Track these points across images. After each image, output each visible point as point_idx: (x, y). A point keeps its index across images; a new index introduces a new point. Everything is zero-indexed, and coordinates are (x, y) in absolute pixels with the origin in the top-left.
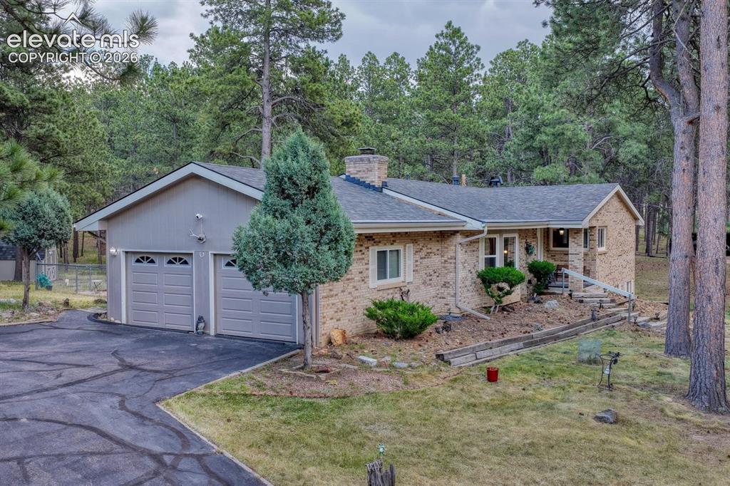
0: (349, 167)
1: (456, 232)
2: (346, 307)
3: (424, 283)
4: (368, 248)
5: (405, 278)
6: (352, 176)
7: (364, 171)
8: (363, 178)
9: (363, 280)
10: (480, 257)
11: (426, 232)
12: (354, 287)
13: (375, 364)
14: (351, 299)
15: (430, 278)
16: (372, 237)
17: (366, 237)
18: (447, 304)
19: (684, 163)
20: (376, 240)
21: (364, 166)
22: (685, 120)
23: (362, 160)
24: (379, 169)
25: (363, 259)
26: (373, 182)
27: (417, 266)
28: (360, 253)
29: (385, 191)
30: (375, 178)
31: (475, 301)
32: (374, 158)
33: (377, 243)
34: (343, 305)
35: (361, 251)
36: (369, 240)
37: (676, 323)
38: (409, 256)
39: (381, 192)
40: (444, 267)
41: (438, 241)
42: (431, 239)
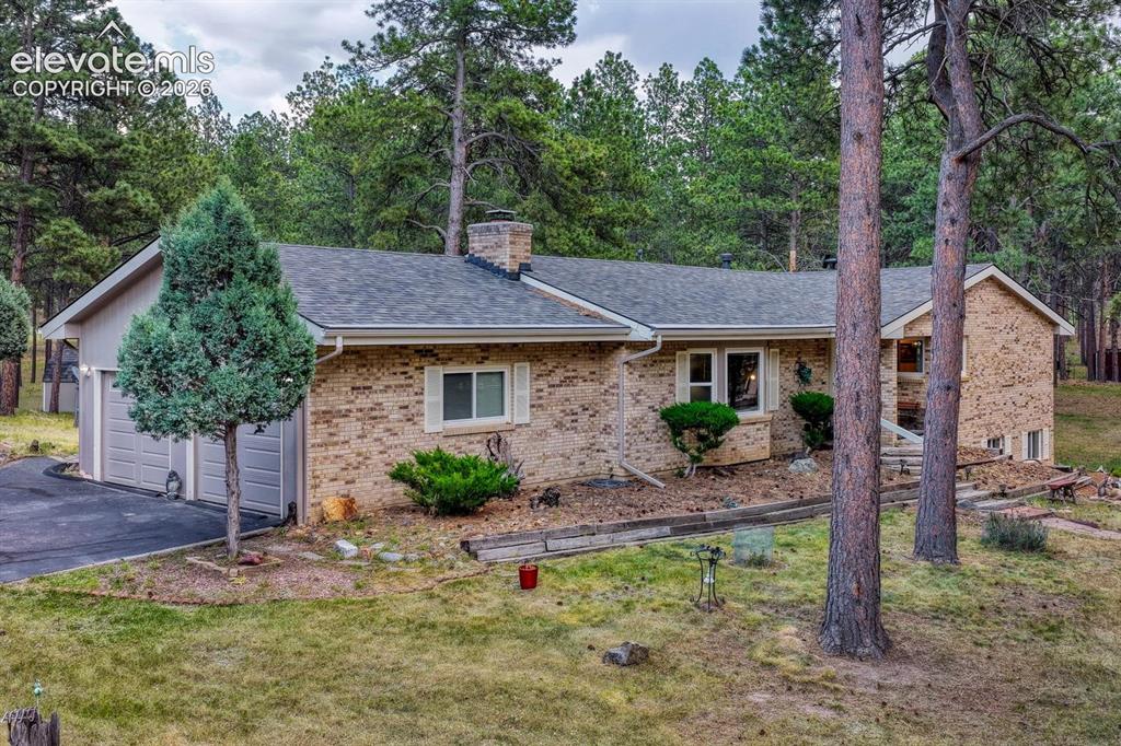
0: (473, 242)
1: (620, 344)
2: (368, 462)
3: (559, 425)
4: (422, 368)
5: (512, 418)
6: (476, 255)
7: (492, 247)
8: (490, 258)
9: (409, 420)
10: (678, 385)
11: (563, 344)
12: (388, 430)
13: (353, 553)
14: (381, 448)
15: (573, 417)
16: (432, 351)
17: (417, 351)
18: (608, 462)
19: (948, 229)
20: (440, 356)
21: (492, 239)
22: (952, 157)
23: (488, 229)
24: (511, 243)
25: (411, 386)
26: (503, 264)
27: (540, 398)
28: (403, 377)
29: (524, 279)
30: (505, 259)
31: (666, 458)
32: (504, 226)
33: (444, 362)
34: (360, 459)
35: (405, 373)
36: (425, 356)
37: (929, 501)
38: (520, 384)
39: (518, 279)
40: (605, 401)
41: (593, 359)
42: (574, 355)
